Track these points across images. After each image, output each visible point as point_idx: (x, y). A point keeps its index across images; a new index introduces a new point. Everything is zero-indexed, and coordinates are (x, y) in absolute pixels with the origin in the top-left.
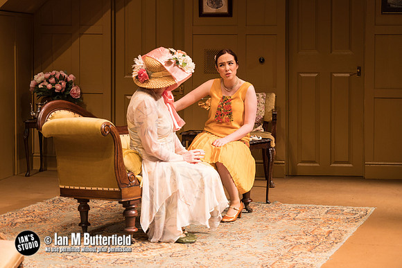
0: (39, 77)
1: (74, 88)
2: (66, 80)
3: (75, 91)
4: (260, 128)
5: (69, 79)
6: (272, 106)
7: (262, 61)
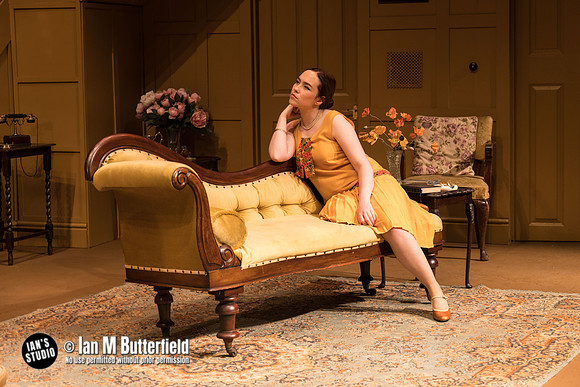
0: (148, 98)
1: (197, 113)
2: (187, 101)
3: (199, 117)
4: (469, 170)
5: (191, 100)
6: (487, 135)
7: (473, 68)
